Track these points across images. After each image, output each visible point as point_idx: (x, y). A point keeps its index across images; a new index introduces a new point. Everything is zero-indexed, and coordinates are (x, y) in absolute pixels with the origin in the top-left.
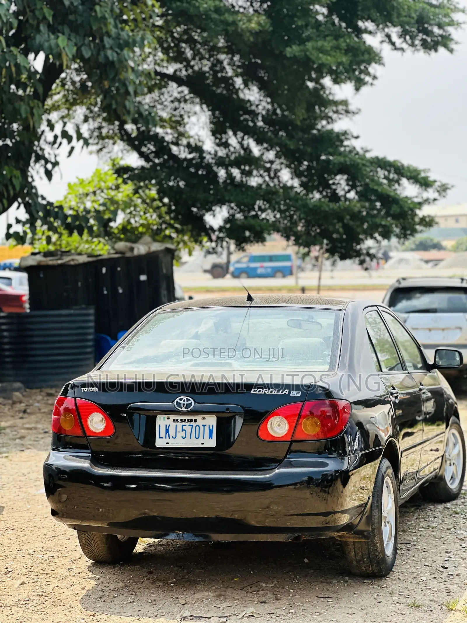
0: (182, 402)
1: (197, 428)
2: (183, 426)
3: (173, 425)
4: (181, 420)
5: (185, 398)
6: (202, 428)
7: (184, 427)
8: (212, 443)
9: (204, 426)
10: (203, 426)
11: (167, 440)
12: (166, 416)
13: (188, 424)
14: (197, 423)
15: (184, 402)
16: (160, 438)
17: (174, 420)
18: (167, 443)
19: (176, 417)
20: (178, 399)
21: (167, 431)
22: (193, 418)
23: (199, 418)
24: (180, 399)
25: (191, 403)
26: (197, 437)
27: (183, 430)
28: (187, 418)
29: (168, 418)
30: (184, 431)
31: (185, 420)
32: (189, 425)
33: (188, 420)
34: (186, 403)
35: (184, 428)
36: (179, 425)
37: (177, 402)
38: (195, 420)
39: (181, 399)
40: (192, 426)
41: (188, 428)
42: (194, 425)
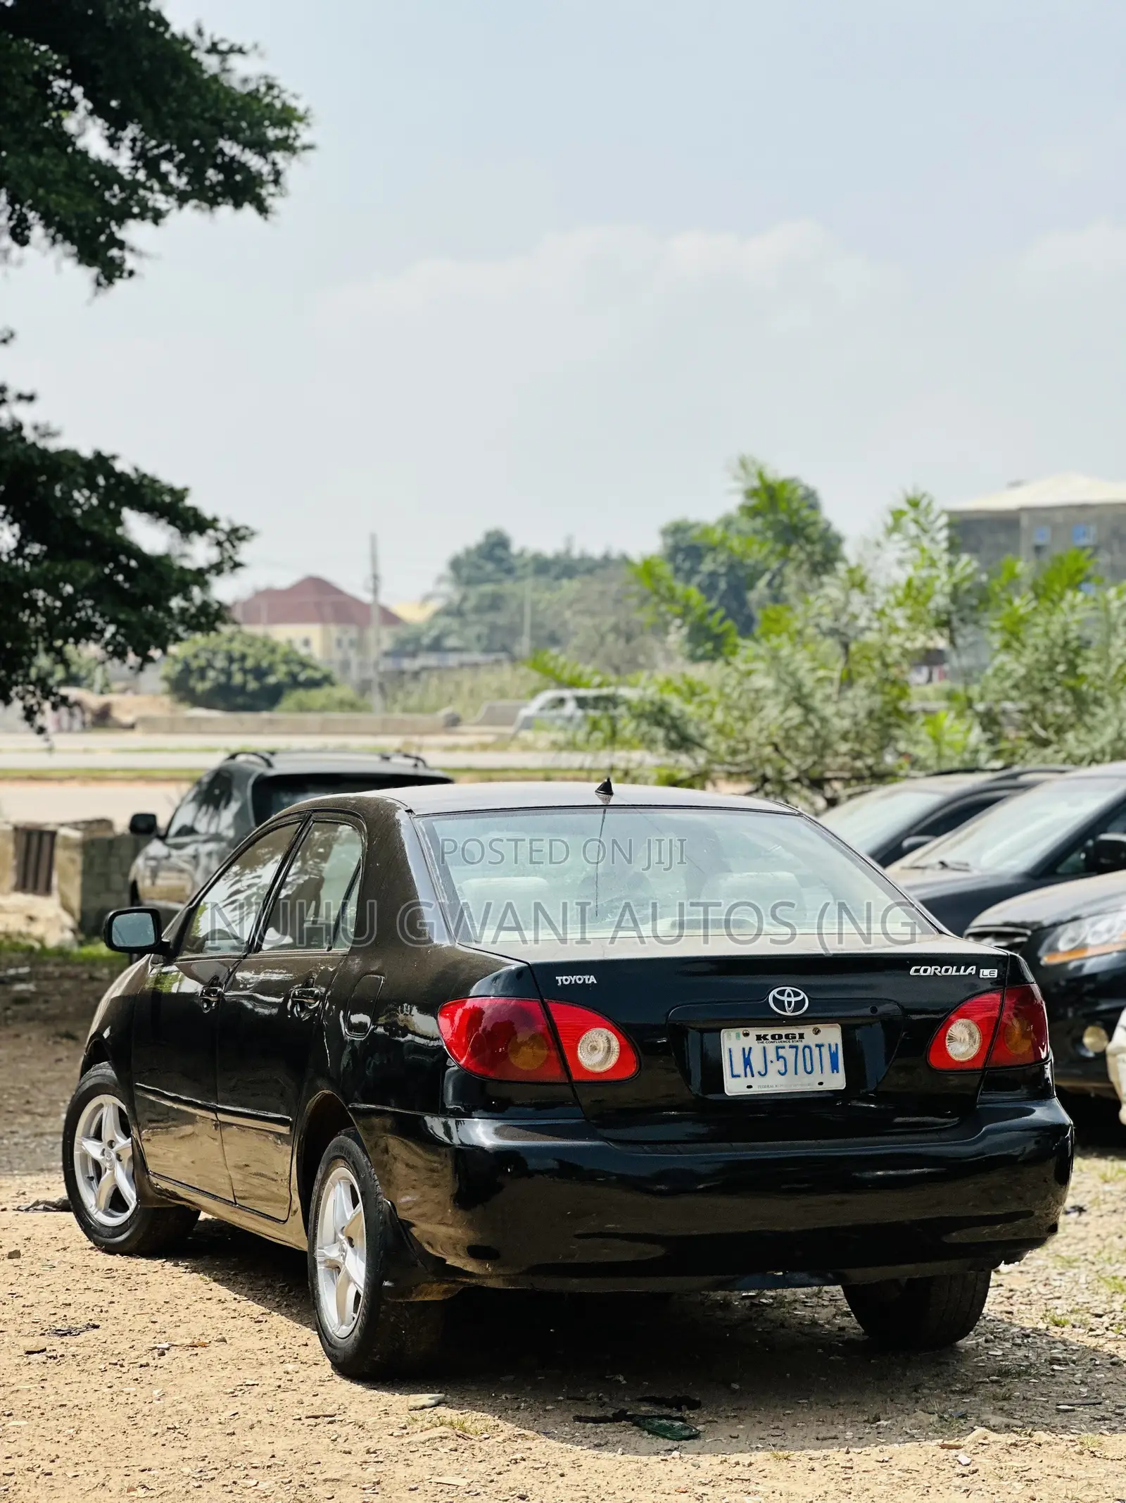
0: (785, 999)
1: (807, 1050)
2: (778, 1048)
3: (757, 1047)
4: (773, 1037)
5: (788, 990)
6: (816, 1051)
7: (780, 1050)
8: (838, 1081)
9: (819, 1046)
10: (817, 1046)
11: (750, 1081)
12: (741, 1030)
13: (787, 1045)
14: (805, 1042)
15: (789, 999)
16: (733, 1076)
17: (759, 1038)
18: (750, 1087)
19: (762, 1032)
20: (774, 992)
21: (747, 1062)
22: (795, 1031)
23: (808, 1031)
24: (778, 993)
25: (804, 999)
26: (809, 1069)
27: (779, 1058)
28: (783, 1031)
29: (746, 1035)
30: (781, 1060)
31: (780, 1036)
32: (791, 1047)
33: (787, 1036)
34: (793, 999)
35: (781, 1052)
36: (771, 1047)
37: (774, 997)
38: (801, 1036)
39: (782, 993)
40: (796, 1047)
41: (788, 1053)
42: (801, 1045)
